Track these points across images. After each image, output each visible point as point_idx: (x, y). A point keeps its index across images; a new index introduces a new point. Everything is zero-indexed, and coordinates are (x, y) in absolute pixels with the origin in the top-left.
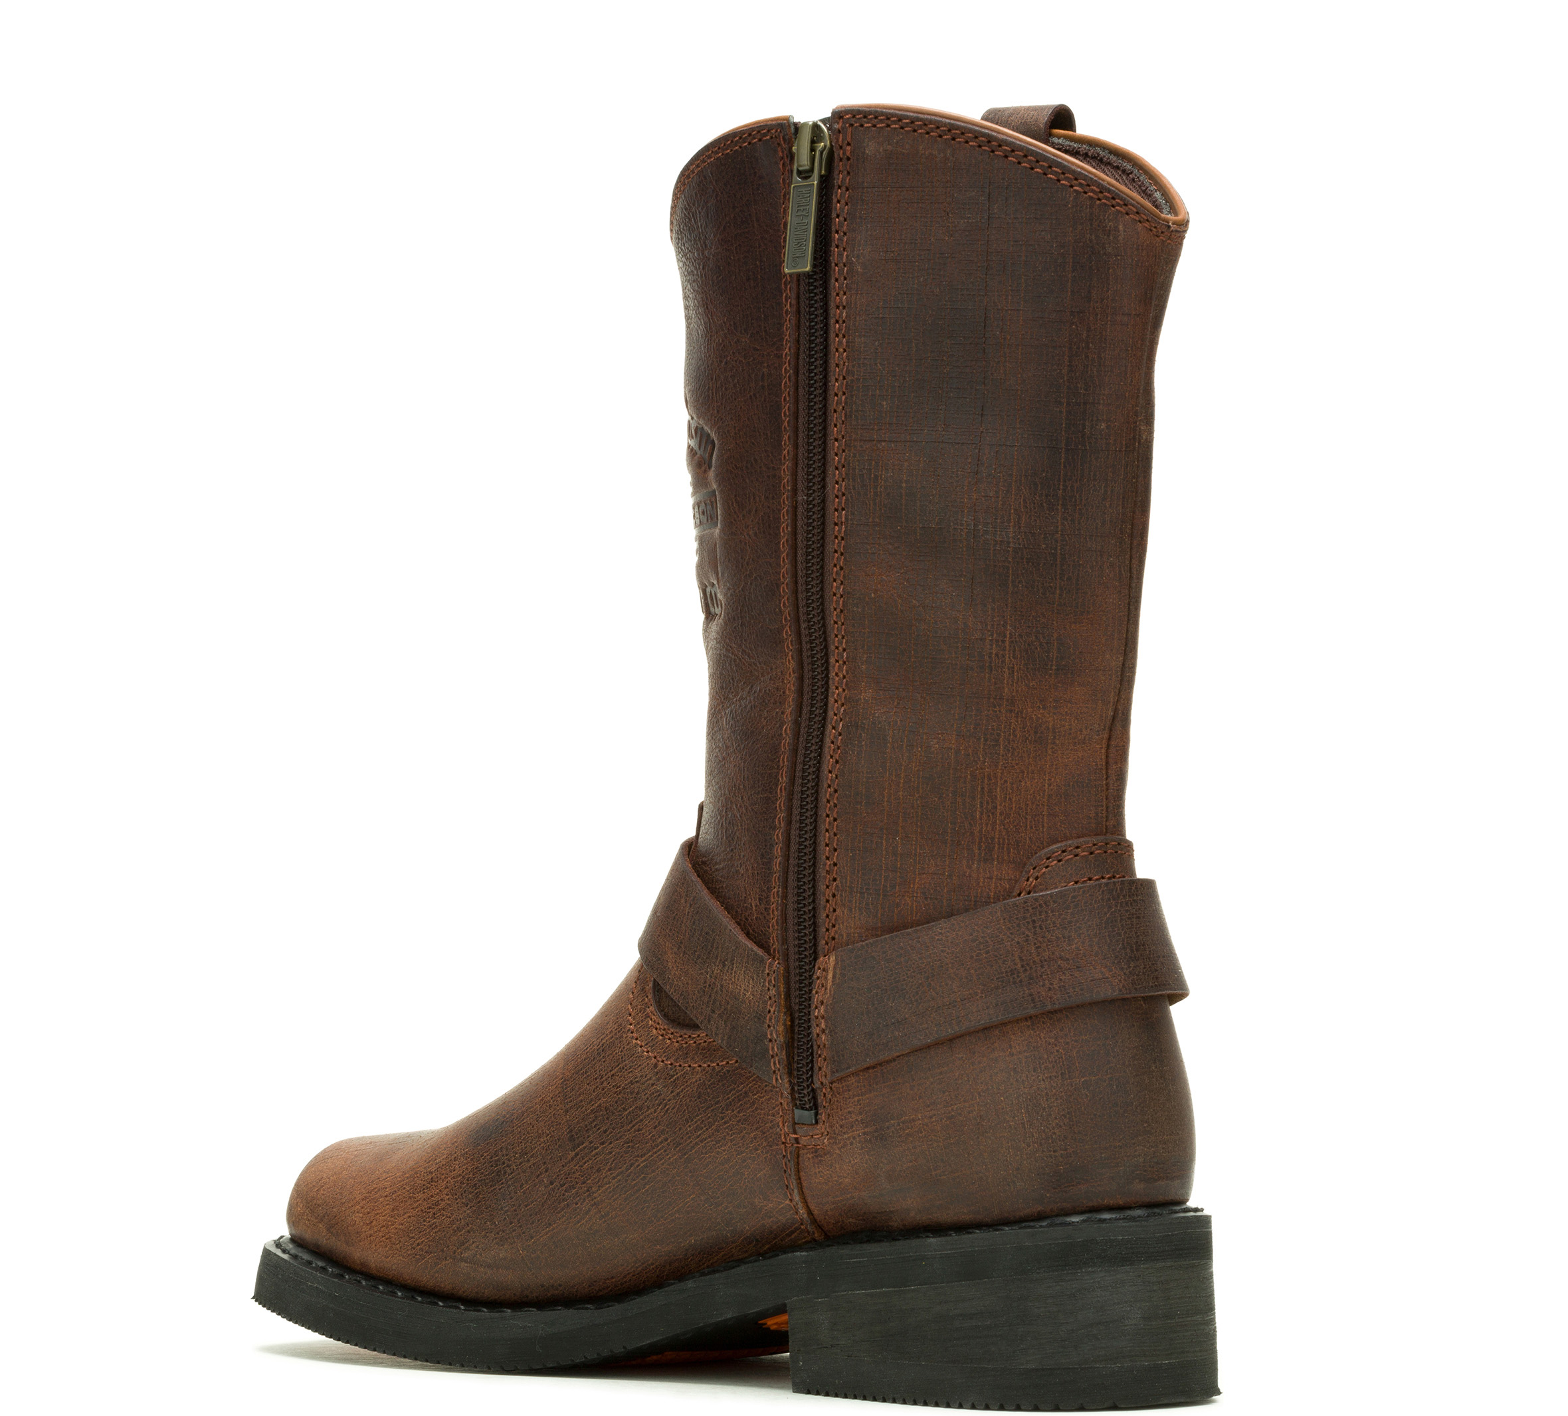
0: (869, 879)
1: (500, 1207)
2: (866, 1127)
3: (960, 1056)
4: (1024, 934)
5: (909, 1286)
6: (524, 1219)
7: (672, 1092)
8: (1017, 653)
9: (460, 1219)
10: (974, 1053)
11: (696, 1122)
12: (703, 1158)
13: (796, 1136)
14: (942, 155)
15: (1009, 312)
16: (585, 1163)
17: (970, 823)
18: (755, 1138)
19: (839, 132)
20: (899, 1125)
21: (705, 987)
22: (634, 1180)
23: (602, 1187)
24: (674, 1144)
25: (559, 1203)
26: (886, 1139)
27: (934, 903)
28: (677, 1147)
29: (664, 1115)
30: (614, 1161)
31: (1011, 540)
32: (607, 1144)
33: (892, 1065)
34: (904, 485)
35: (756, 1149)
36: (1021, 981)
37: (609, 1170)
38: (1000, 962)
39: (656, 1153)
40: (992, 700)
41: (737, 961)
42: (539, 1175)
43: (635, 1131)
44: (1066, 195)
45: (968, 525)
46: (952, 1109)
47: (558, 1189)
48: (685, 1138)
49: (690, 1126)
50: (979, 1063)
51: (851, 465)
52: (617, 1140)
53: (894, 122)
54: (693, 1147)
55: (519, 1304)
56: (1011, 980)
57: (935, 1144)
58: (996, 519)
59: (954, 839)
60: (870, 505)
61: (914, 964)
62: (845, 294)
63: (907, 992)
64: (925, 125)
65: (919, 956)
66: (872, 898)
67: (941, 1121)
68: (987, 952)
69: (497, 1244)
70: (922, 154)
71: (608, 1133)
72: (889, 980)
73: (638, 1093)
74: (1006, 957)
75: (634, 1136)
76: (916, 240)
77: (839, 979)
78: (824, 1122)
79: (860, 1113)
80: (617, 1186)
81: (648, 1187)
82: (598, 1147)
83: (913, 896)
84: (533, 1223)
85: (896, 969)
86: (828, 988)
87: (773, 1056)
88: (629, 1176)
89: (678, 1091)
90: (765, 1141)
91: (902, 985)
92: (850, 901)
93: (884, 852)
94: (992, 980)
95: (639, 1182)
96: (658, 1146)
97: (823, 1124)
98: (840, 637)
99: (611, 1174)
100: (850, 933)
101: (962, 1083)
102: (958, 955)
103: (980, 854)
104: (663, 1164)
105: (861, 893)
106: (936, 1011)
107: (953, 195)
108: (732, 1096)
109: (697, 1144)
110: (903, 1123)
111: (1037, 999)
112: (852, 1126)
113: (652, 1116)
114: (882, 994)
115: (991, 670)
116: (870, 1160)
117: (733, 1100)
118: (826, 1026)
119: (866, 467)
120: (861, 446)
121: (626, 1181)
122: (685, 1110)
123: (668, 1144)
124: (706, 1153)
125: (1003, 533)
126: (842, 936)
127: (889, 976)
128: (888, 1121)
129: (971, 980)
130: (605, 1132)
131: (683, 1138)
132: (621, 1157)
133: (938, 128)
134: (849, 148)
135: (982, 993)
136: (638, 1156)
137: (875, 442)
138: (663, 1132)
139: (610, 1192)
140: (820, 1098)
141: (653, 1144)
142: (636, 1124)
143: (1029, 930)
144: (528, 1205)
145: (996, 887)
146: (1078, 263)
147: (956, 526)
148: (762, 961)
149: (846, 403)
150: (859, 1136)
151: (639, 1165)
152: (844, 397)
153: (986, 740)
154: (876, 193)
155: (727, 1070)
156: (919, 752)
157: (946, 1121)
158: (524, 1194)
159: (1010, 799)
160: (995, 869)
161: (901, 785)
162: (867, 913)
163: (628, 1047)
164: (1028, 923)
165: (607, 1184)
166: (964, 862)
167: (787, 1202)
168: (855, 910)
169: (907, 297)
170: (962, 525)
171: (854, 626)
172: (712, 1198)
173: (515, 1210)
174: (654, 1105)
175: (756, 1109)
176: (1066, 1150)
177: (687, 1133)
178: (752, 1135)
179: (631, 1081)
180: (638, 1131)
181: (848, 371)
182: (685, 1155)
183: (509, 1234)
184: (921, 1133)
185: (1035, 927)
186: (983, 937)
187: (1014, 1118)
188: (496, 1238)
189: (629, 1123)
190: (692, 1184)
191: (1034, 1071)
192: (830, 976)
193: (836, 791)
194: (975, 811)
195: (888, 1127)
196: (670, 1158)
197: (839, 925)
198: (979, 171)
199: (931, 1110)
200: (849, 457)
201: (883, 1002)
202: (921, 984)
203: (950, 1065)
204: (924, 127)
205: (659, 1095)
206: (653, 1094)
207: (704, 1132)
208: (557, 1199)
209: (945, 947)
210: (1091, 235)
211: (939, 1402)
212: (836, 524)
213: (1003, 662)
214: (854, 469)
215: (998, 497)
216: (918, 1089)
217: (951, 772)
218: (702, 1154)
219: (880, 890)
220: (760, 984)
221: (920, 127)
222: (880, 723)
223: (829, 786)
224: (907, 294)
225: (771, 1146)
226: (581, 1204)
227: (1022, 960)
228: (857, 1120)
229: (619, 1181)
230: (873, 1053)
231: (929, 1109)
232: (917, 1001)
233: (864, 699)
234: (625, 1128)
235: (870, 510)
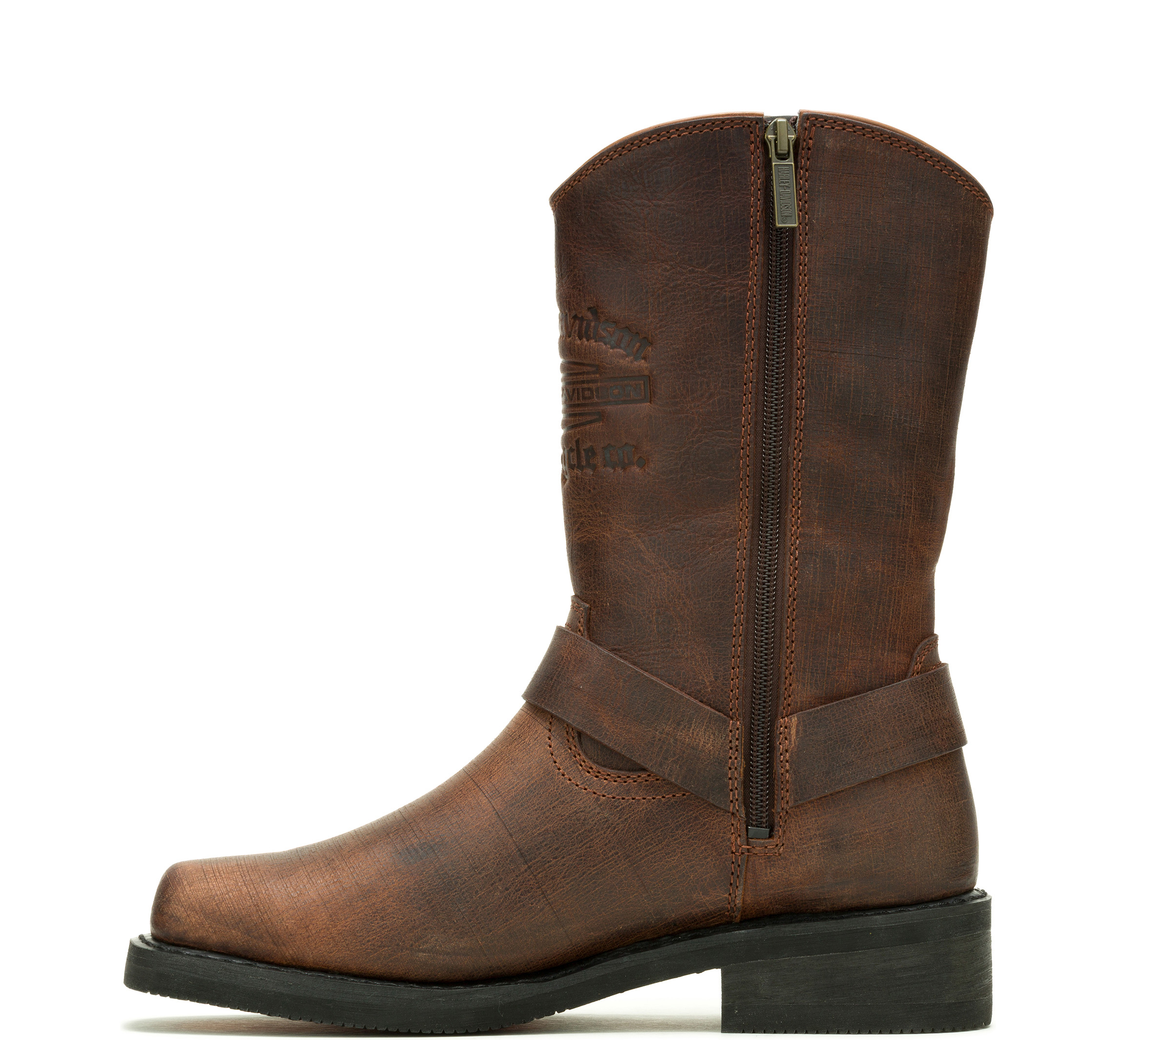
0: (817, 662)
1: (457, 909)
2: (823, 839)
3: (892, 787)
4: (924, 702)
5: (858, 950)
6: (482, 917)
7: (619, 818)
8: (917, 506)
9: (414, 920)
10: (901, 785)
11: (646, 840)
12: (651, 866)
13: (748, 847)
14: (882, 154)
15: (923, 269)
16: (539, 873)
17: (885, 624)
18: (705, 850)
19: (806, 129)
20: (851, 837)
21: (654, 741)
22: (586, 884)
23: (557, 890)
24: (624, 856)
25: (516, 904)
26: (840, 847)
27: (861, 680)
28: (626, 859)
29: (614, 835)
30: (567, 871)
31: (919, 427)
32: (560, 858)
33: (841, 794)
34: (852, 384)
35: (706, 858)
36: (926, 735)
37: (563, 878)
38: (913, 721)
39: (607, 863)
40: (902, 538)
41: (696, 722)
42: (493, 884)
43: (586, 848)
44: (961, 191)
45: (895, 415)
46: (891, 825)
47: (514, 894)
48: (635, 852)
49: (640, 843)
50: (905, 792)
51: (810, 367)
52: (570, 855)
53: (849, 127)
54: (643, 858)
55: (469, 981)
56: (921, 733)
57: (878, 850)
58: (912, 412)
59: (875, 635)
60: (825, 397)
61: (856, 723)
62: (806, 245)
63: (852, 743)
64: (873, 132)
65: (858, 717)
66: (820, 676)
67: (883, 833)
68: (904, 714)
69: (457, 937)
70: (868, 152)
71: (560, 850)
72: (839, 734)
73: (585, 820)
74: (916, 717)
75: (586, 852)
76: (860, 212)
77: (802, 734)
78: (780, 836)
79: (818, 829)
80: (570, 890)
81: (597, 889)
82: (551, 861)
83: (847, 675)
84: (491, 920)
85: (843, 727)
86: (793, 740)
87: (731, 790)
88: (581, 881)
89: (626, 817)
90: (716, 851)
91: (849, 738)
92: (803, 678)
93: (829, 644)
94: (909, 734)
95: (590, 885)
96: (609, 859)
97: (779, 838)
98: (797, 489)
99: (565, 881)
100: (803, 701)
101: (896, 806)
102: (886, 716)
103: (889, 646)
104: (612, 872)
105: (811, 672)
106: (875, 756)
107: (887, 183)
108: (681, 820)
109: (646, 856)
110: (854, 835)
111: (937, 747)
112: (811, 839)
113: (602, 836)
114: (834, 744)
115: (903, 518)
116: (824, 862)
117: (683, 823)
118: (790, 768)
119: (823, 370)
120: (819, 355)
121: (579, 885)
122: (634, 831)
123: (619, 857)
124: (655, 862)
125: (915, 422)
126: (797, 702)
127: (838, 732)
128: (842, 834)
129: (895, 734)
130: (557, 849)
131: (632, 852)
132: (574, 867)
133: (881, 135)
134: (811, 141)
135: (904, 743)
136: (590, 866)
137: (829, 353)
138: (613, 848)
139: (564, 894)
140: (777, 820)
141: (604, 858)
142: (587, 843)
143: (926, 699)
144: (485, 906)
145: (898, 669)
146: (965, 239)
147: (887, 416)
148: (725, 721)
149: (807, 323)
150: (817, 845)
151: (591, 873)
152: (805, 319)
153: (899, 566)
154: (831, 176)
155: (674, 801)
156: (859, 573)
157: (887, 833)
158: (480, 898)
159: (907, 608)
160: (896, 656)
161: (845, 596)
162: (816, 687)
163: (563, 786)
164: (925, 693)
165: (561, 888)
166: (880, 651)
167: (726, 895)
168: (807, 685)
169: (854, 252)
170: (891, 415)
171: (810, 482)
172: (652, 895)
173: (473, 911)
174: (602, 828)
175: (707, 829)
176: (960, 851)
177: (637, 848)
178: (703, 848)
179: (576, 811)
180: (590, 847)
181: (808, 300)
182: (634, 864)
183: (468, 929)
184: (869, 842)
185: (929, 697)
186: (900, 704)
187: (933, 829)
188: (456, 933)
189: (580, 842)
190: (637, 885)
191: (940, 797)
192: (793, 731)
193: (794, 600)
194: (889, 616)
195: (842, 839)
196: (620, 867)
197: (794, 695)
198: (907, 168)
199: (876, 825)
200: (809, 361)
201: (836, 750)
202: (862, 737)
203: (885, 794)
204: (872, 133)
205: (607, 821)
206: (601, 820)
207: (654, 847)
208: (513, 901)
209: (876, 711)
210: (972, 220)
211: (882, 1030)
212: (797, 409)
213: (910, 512)
214: (813, 371)
215: (913, 397)
216: (864, 811)
217: (878, 588)
218: (651, 862)
219: (825, 670)
220: (721, 738)
221: (869, 133)
222: (829, 552)
223: (790, 596)
224: (854, 249)
225: (721, 856)
226: (536, 904)
227: (925, 720)
228: (815, 834)
229: (572, 885)
230: (830, 786)
231: (874, 825)
232: (860, 749)
233: (817, 534)
234: (576, 846)
235: (825, 400)
